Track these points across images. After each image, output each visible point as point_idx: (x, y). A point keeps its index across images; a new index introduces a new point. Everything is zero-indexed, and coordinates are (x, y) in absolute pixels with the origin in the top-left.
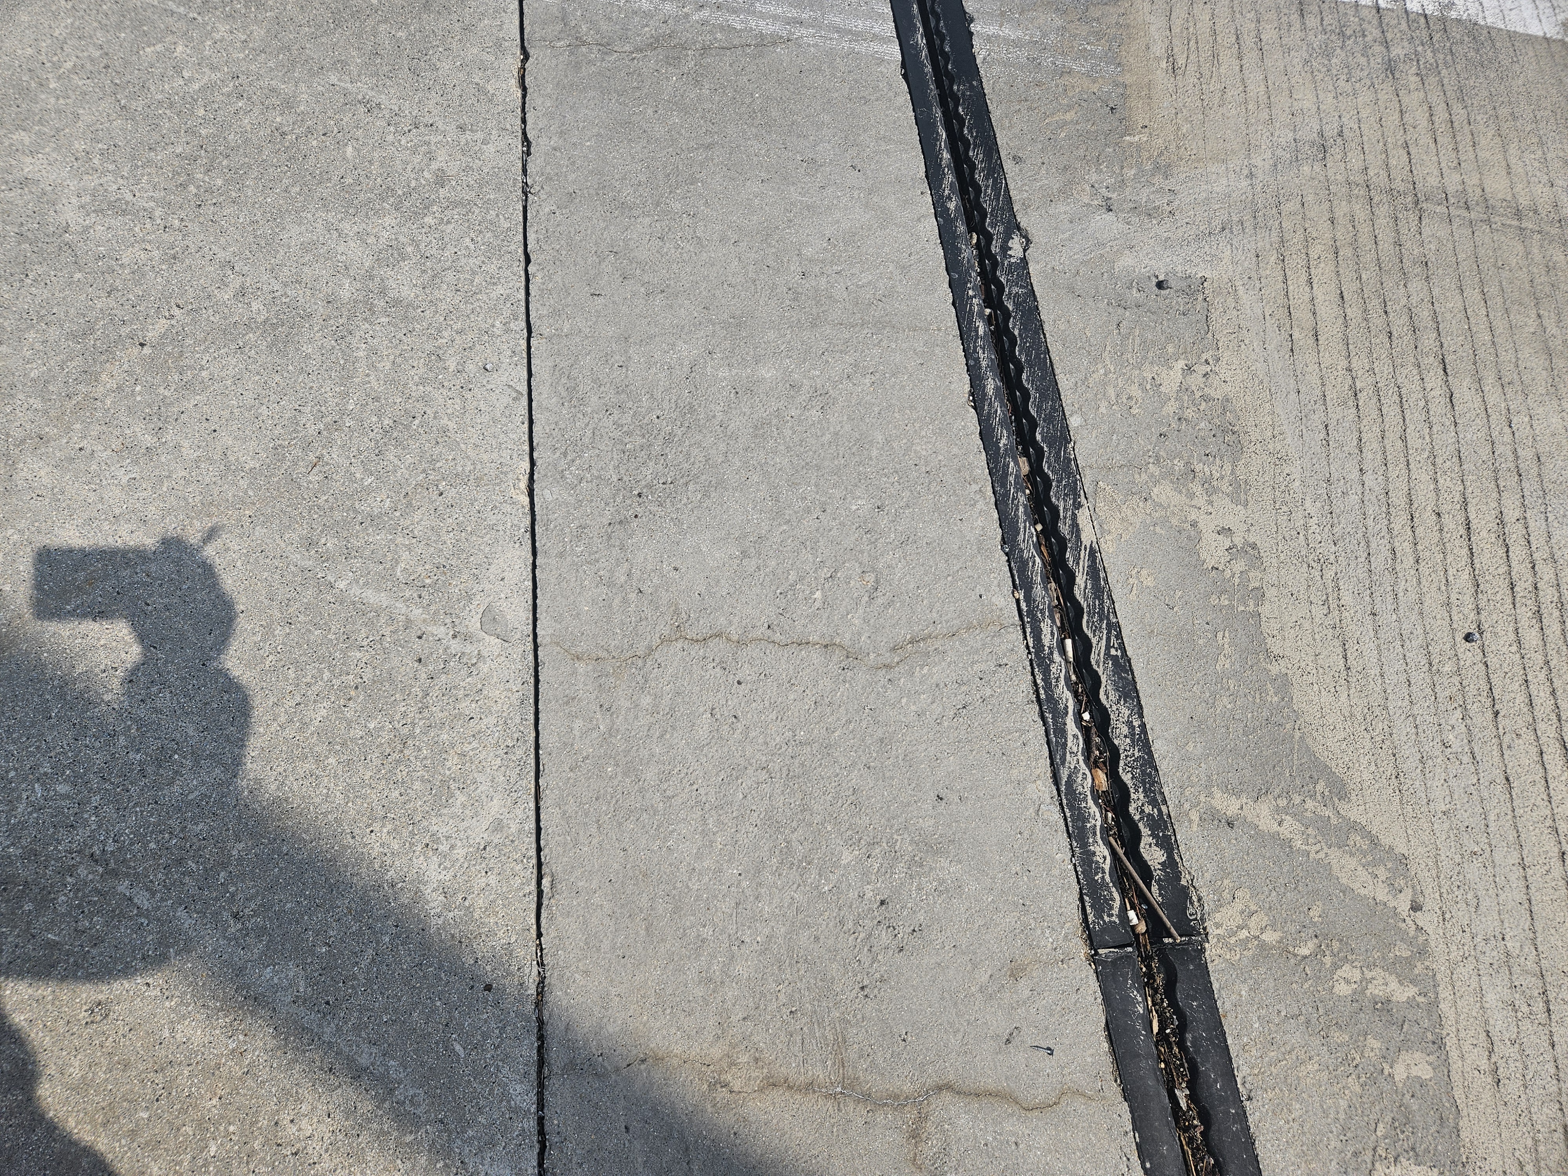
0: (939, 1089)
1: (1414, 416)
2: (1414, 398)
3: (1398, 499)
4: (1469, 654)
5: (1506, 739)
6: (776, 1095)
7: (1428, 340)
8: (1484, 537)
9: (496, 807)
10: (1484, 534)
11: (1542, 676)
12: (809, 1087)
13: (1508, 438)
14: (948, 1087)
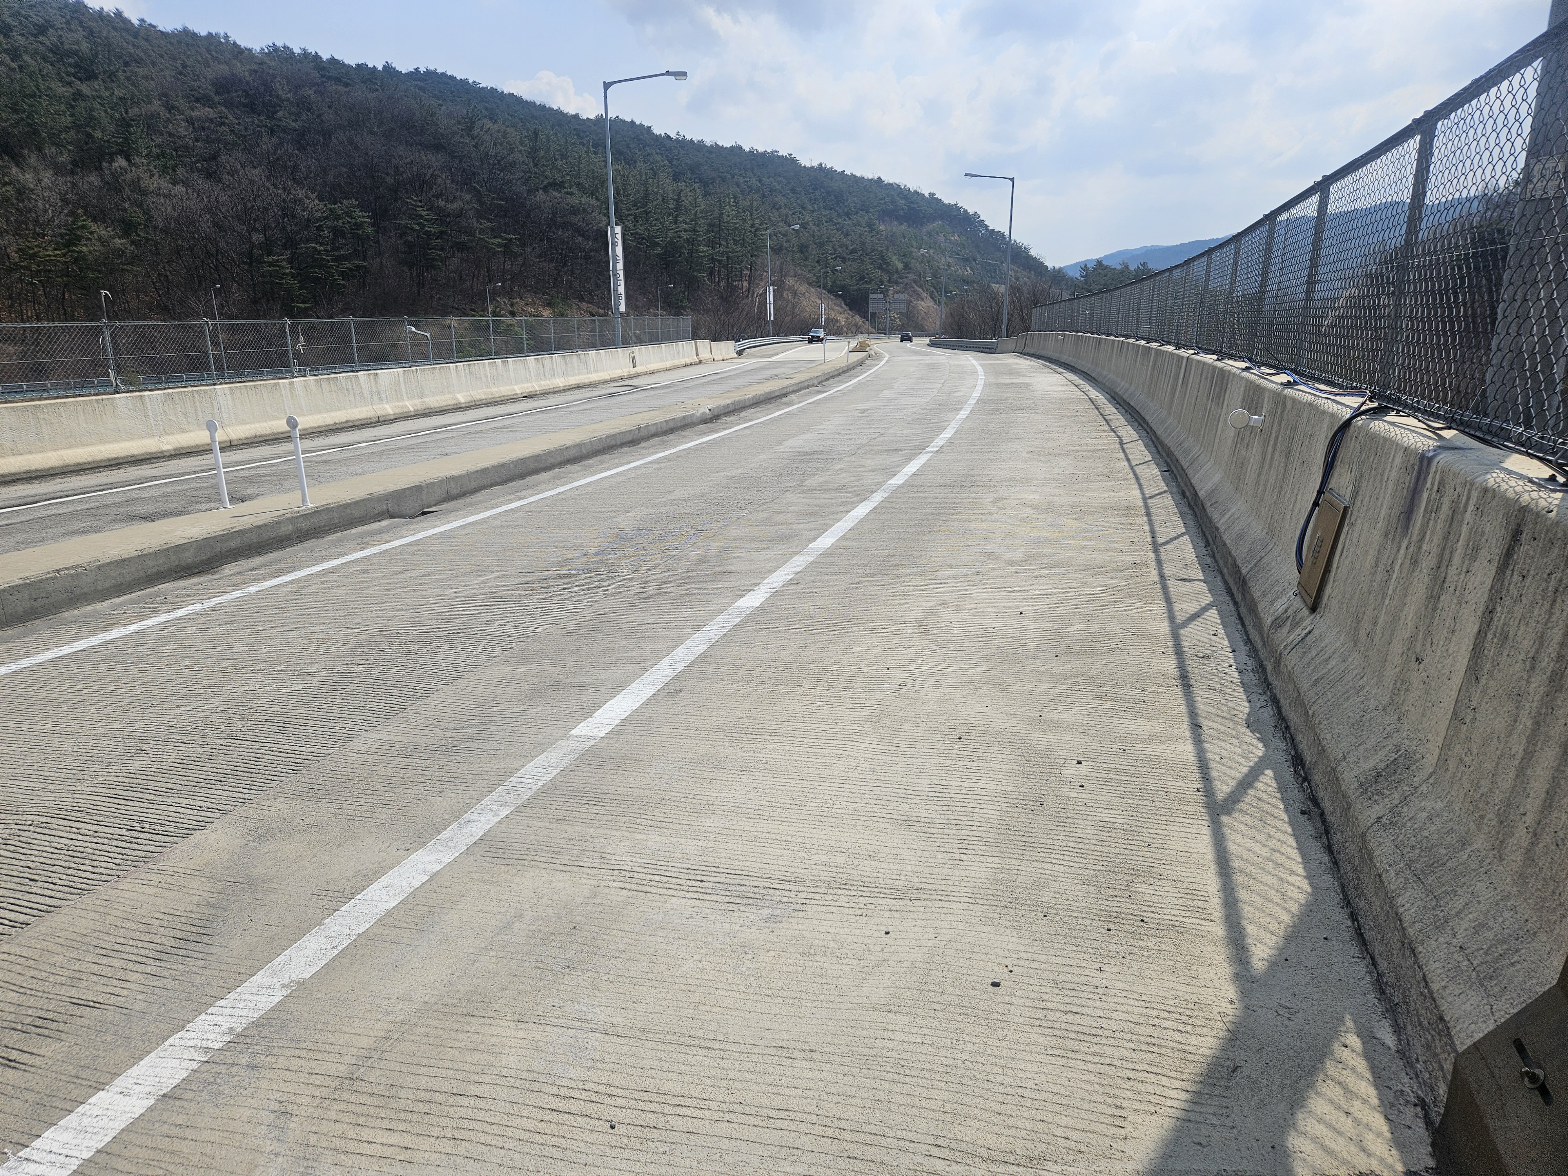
1: (480, 1115)
2: (470, 1113)
3: (526, 1136)
4: (620, 1129)
5: (668, 1127)
7: (439, 1097)
8: (562, 1105)
10: (560, 1105)
11: (642, 1103)
13: (513, 1080)
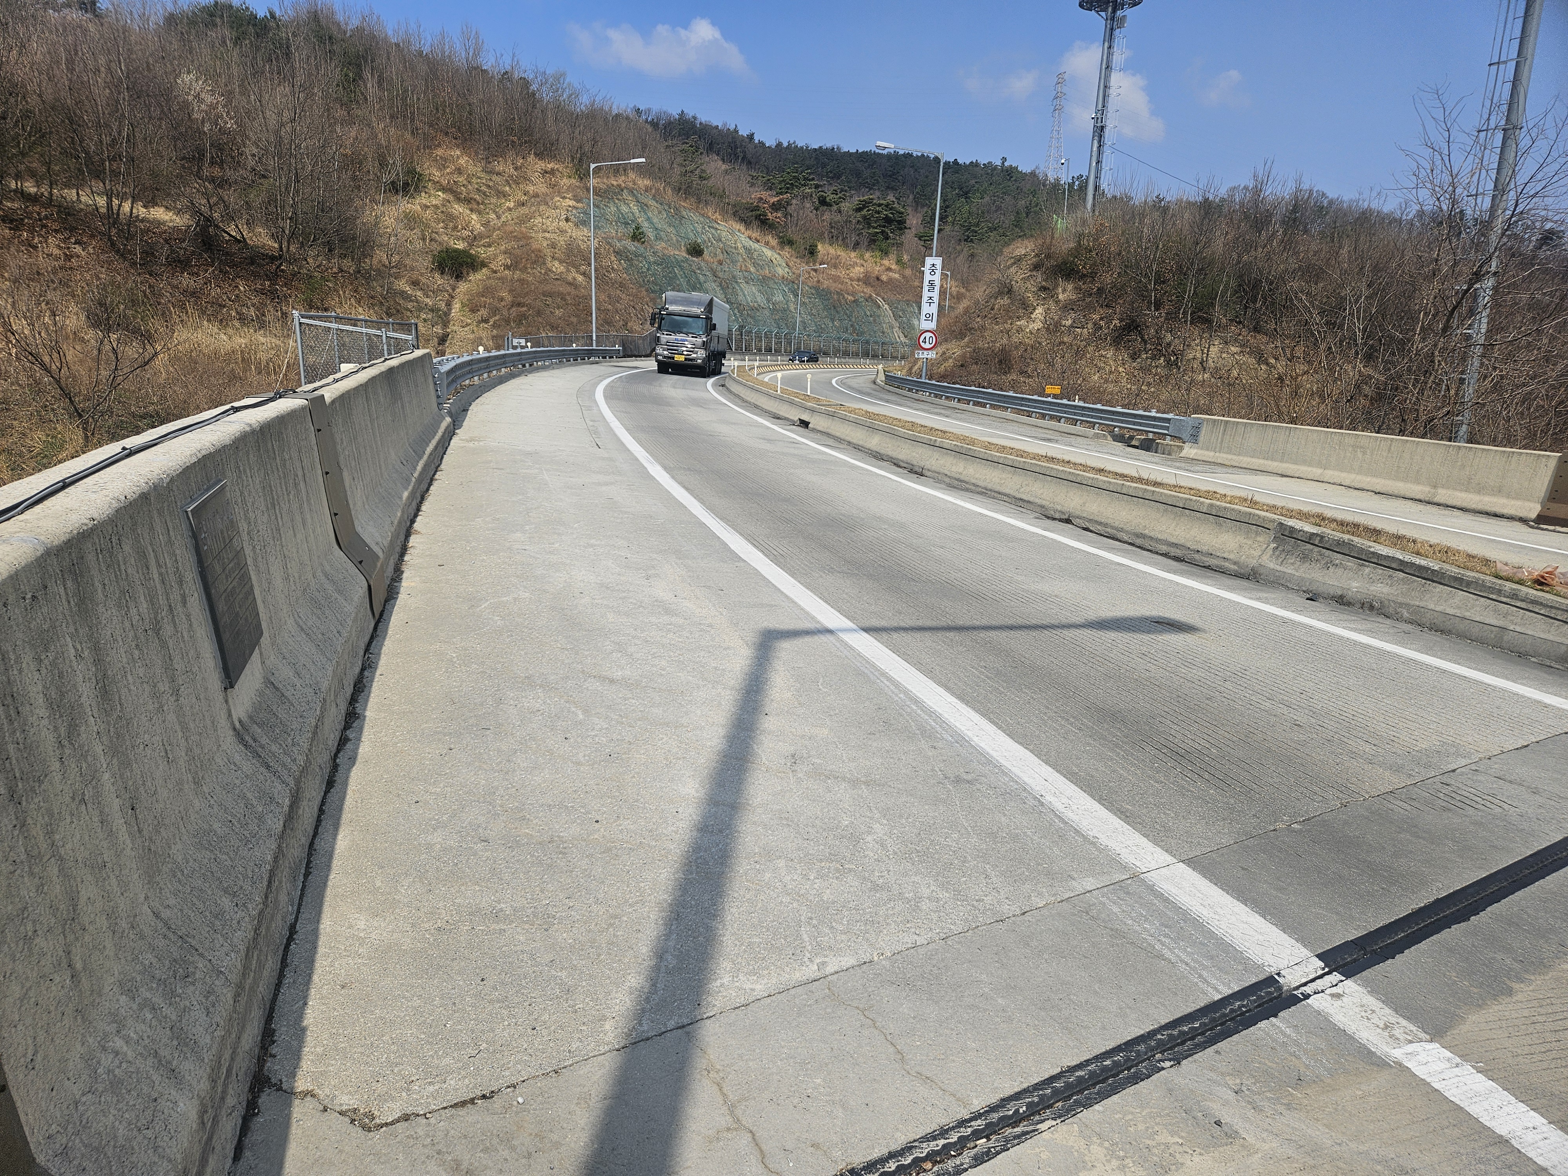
0: (751, 1132)
6: (715, 1087)
9: (758, 987)
12: (724, 1095)
14: (754, 1135)
